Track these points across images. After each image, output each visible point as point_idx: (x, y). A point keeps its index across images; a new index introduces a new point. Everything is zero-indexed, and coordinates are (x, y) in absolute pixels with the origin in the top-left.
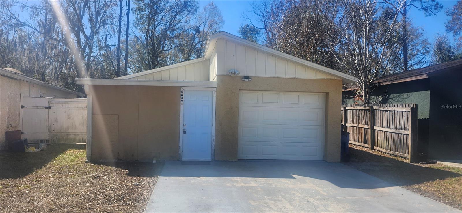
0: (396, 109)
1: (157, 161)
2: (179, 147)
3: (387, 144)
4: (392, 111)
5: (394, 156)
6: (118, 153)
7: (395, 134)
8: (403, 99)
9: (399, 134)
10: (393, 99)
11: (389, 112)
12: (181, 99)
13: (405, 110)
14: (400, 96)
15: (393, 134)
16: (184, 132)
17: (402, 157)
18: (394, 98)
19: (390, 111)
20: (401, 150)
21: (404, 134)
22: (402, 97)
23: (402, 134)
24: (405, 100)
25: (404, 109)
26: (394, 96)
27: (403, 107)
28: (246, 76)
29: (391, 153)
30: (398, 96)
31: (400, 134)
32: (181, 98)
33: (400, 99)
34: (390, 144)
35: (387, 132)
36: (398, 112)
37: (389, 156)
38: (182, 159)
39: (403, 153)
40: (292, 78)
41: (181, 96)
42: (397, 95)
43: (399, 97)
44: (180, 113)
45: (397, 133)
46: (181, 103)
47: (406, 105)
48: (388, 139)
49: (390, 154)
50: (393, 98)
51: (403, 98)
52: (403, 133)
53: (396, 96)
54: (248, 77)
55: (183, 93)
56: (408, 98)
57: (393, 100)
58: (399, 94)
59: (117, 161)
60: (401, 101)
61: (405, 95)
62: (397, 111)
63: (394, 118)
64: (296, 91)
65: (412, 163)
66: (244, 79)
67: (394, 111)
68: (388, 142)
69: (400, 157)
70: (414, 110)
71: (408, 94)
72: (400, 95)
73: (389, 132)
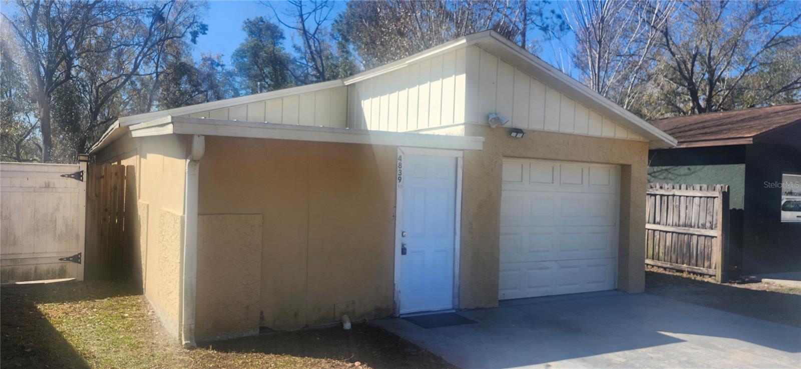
0: (677, 192)
1: (351, 323)
2: (394, 284)
3: (657, 250)
4: (665, 195)
5: (675, 271)
6: (262, 313)
7: (674, 234)
8: (680, 175)
9: (685, 234)
10: (653, 175)
11: (658, 197)
12: (398, 176)
13: (700, 195)
14: (671, 171)
15: (669, 235)
16: (404, 251)
17: (694, 273)
18: (654, 172)
19: (662, 196)
20: (693, 261)
21: (699, 236)
22: (676, 172)
23: (692, 235)
24: (683, 177)
25: (698, 193)
26: (655, 170)
27: (693, 190)
28: (514, 126)
29: (668, 266)
30: (666, 170)
31: (689, 234)
32: (398, 172)
33: (670, 176)
34: (662, 250)
35: (654, 230)
36: (682, 198)
37: (661, 271)
38: (399, 310)
39: (696, 266)
40: (583, 136)
41: (398, 168)
42: (664, 168)
43: (668, 171)
44: (395, 207)
45: (679, 233)
46: (398, 184)
47: (701, 187)
48: (657, 243)
49: (665, 269)
50: (652, 173)
51: (679, 173)
52: (696, 233)
53: (659, 169)
54: (519, 131)
55: (402, 162)
56: (691, 174)
57: (653, 177)
58: (668, 167)
59: (258, 332)
60: (673, 178)
61: (683, 170)
62: (680, 196)
63: (670, 207)
64: (589, 160)
65: (724, 284)
66: (514, 134)
67: (674, 195)
68: (657, 247)
69: (689, 273)
70: (726, 196)
71: (693, 168)
72: (670, 169)
73: (660, 231)
